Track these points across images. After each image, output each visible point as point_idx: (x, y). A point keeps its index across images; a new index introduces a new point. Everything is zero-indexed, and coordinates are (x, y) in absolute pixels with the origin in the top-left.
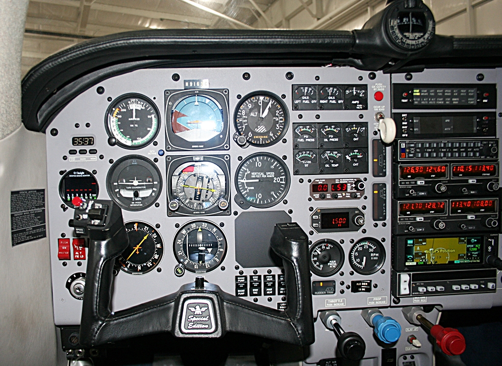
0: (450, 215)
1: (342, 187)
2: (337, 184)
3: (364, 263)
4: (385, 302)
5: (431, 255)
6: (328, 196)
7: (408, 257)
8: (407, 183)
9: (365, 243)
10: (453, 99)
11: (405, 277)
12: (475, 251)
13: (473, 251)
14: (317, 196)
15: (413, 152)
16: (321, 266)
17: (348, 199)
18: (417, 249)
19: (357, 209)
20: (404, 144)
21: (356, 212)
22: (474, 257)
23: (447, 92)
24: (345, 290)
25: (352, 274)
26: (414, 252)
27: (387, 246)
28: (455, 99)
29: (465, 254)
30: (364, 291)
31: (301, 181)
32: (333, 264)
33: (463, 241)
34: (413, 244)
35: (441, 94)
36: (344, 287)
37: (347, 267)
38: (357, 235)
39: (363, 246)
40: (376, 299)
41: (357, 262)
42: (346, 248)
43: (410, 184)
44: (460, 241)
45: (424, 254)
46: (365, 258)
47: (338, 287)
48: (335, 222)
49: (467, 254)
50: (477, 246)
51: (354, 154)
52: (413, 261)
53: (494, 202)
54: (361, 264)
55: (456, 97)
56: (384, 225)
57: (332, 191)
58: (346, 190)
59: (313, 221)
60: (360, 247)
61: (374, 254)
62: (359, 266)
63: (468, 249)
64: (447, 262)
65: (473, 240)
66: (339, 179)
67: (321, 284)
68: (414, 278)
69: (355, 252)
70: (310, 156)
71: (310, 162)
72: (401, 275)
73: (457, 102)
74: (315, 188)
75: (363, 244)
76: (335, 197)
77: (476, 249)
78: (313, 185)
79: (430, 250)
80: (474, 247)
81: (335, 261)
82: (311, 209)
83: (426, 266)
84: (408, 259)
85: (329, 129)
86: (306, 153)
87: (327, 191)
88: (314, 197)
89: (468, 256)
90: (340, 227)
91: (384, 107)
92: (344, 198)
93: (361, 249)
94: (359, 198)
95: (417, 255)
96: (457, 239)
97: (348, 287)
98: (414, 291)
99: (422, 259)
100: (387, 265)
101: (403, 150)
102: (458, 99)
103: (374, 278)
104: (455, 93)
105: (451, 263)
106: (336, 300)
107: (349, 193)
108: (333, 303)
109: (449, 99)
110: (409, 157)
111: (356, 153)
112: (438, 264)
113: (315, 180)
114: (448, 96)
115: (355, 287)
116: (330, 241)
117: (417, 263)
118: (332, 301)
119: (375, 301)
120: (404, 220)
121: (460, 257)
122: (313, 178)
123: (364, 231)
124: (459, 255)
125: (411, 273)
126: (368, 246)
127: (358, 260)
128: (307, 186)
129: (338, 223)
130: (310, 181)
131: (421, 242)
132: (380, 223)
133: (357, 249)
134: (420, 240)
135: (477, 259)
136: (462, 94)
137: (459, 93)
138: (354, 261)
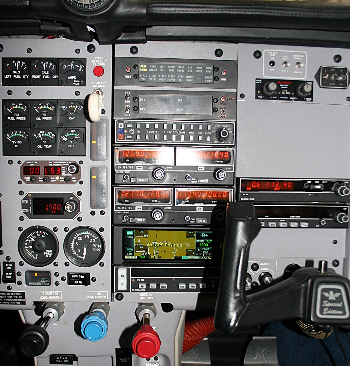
0: (176, 205)
1: (57, 170)
2: (51, 167)
3: (85, 254)
4: (105, 297)
5: (155, 248)
6: (41, 180)
7: (128, 249)
8: (124, 167)
9: (85, 233)
10: (187, 77)
11: (123, 271)
12: (206, 247)
13: (204, 247)
14: (28, 179)
15: (132, 134)
16: (37, 255)
17: (62, 183)
18: (138, 241)
19: (71, 195)
20: (123, 124)
21: (71, 198)
22: (205, 254)
23: (180, 69)
24: (60, 281)
25: (67, 264)
26: (135, 245)
27: (107, 236)
28: (190, 77)
29: (194, 250)
30: (80, 284)
31: (10, 162)
32: (48, 253)
33: (192, 235)
34: (133, 236)
35: (172, 70)
36: (58, 279)
37: (61, 257)
38: (72, 224)
39: (83, 236)
40: (95, 294)
41: (77, 253)
42: (61, 236)
43: (128, 169)
44: (188, 235)
45: (146, 247)
46: (85, 249)
47: (54, 279)
48: (48, 208)
49: (197, 250)
50: (208, 241)
51: (71, 134)
52: (133, 255)
53: (228, 193)
54: (82, 256)
55: (190, 74)
56: (102, 213)
57: (45, 174)
58: (60, 173)
59: (24, 206)
60: (80, 236)
61: (96, 245)
62: (80, 257)
63: (198, 244)
64: (173, 258)
65: (203, 235)
66: (52, 161)
67: (36, 274)
68: (135, 273)
69: (75, 242)
70: (22, 136)
71: (20, 142)
72: (119, 270)
73: (191, 80)
74: (27, 170)
75: (83, 233)
76: (46, 181)
77: (207, 245)
78: (24, 167)
79: (153, 243)
80: (205, 242)
81: (51, 251)
82: (21, 193)
83: (148, 261)
84: (128, 252)
85: (44, 107)
86: (18, 133)
87: (39, 174)
88: (25, 181)
89: (197, 252)
90: (54, 214)
91: (104, 83)
92: (58, 182)
93: (81, 239)
94: (74, 183)
95: (138, 248)
96: (185, 233)
97: (63, 279)
98: (132, 286)
99: (144, 253)
100: (107, 258)
101: (122, 132)
102: (193, 77)
103: (93, 270)
104: (190, 69)
105: (178, 260)
106: (51, 293)
107: (63, 176)
108: (48, 295)
109: (182, 76)
110: (127, 139)
111: (73, 134)
112: (163, 260)
113: (26, 162)
114: (181, 73)
115: (72, 280)
116: (42, 229)
117: (138, 257)
118: (47, 293)
119: (94, 296)
120: (121, 209)
121: (188, 253)
122: (24, 159)
123: (80, 219)
124: (187, 250)
125: (130, 267)
126: (89, 236)
127: (79, 251)
128: (16, 170)
129: (52, 210)
130: (19, 162)
131: (143, 234)
132: (98, 211)
133: (77, 238)
134: (141, 232)
135: (208, 255)
136: (197, 71)
137: (194, 69)
138: (74, 251)
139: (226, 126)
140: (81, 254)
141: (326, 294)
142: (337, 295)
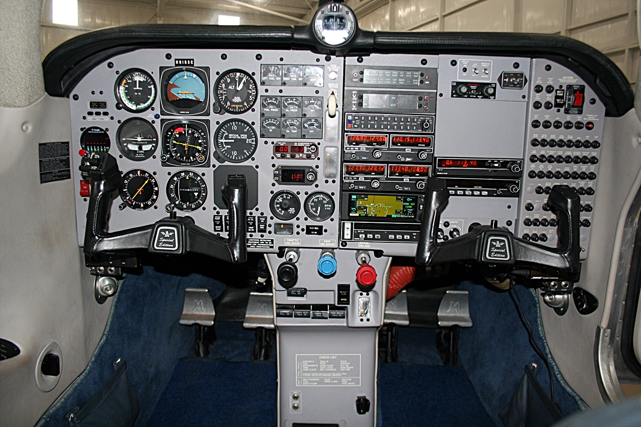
0: (389, 177)
1: (301, 149)
2: (296, 147)
3: (318, 212)
4: (333, 244)
5: (372, 209)
6: (288, 156)
7: (352, 209)
8: (351, 149)
9: (320, 196)
10: (399, 80)
11: (348, 225)
12: (410, 209)
13: (408, 208)
14: (279, 155)
15: (358, 123)
16: (283, 212)
17: (304, 159)
18: (360, 203)
19: (311, 167)
20: (351, 117)
21: (311, 170)
22: (409, 213)
23: (394, 74)
24: (301, 232)
25: (306, 219)
26: (357, 205)
27: (336, 199)
28: (401, 80)
29: (401, 211)
30: (315, 234)
31: (266, 143)
32: (292, 210)
33: (400, 199)
34: (357, 199)
35: (388, 75)
36: (299, 230)
37: (302, 214)
38: (311, 189)
39: (318, 198)
40: (326, 242)
41: (313, 211)
42: (302, 198)
43: (354, 149)
44: (397, 199)
45: (366, 208)
46: (319, 208)
47: (296, 230)
48: (293, 177)
49: (403, 210)
50: (412, 204)
51: (311, 122)
52: (356, 213)
53: (428, 168)
54: (317, 213)
55: (402, 78)
56: (334, 182)
57: (291, 152)
58: (303, 152)
59: (275, 175)
60: (316, 198)
61: (328, 205)
62: (315, 214)
63: (404, 206)
64: (386, 216)
65: (409, 199)
66: (297, 142)
67: (282, 226)
68: (357, 226)
69: (312, 202)
70: (275, 123)
71: (274, 128)
72: (345, 224)
73: (403, 83)
74: (277, 149)
75: (318, 196)
76: (293, 157)
77: (411, 207)
78: (276, 147)
79: (371, 204)
80: (410, 205)
81: (294, 209)
82: (274, 166)
83: (367, 218)
84: (352, 211)
85: (291, 101)
86: (271, 121)
87: (287, 152)
88: (276, 156)
89: (403, 212)
90: (297, 182)
91: (337, 84)
92: (301, 158)
93: (316, 200)
94: (313, 159)
95: (360, 208)
96: (395, 197)
97: (303, 230)
98: (355, 236)
99: (364, 212)
100: (336, 215)
101: (350, 122)
102: (404, 80)
103: (325, 224)
104: (402, 74)
105: (389, 216)
106: (293, 240)
107: (305, 154)
108: (291, 242)
109: (396, 80)
110: (354, 127)
111: (313, 122)
112: (378, 217)
113: (277, 143)
114: (395, 77)
115: (309, 230)
116: (288, 193)
117: (360, 215)
118: (290, 240)
119: (325, 243)
120: (349, 179)
121: (396, 213)
122: (275, 140)
123: (317, 186)
124: (396, 210)
125: (354, 222)
126: (323, 198)
127: (314, 209)
128: (271, 147)
129: (297, 178)
130: (273, 143)
131: (364, 198)
132: (330, 180)
133: (314, 200)
134: (362, 196)
135: (412, 215)
136: (407, 76)
137: (405, 74)
138: (311, 209)
139: (428, 119)
140: (316, 212)
141: (494, 243)
142: (502, 244)
